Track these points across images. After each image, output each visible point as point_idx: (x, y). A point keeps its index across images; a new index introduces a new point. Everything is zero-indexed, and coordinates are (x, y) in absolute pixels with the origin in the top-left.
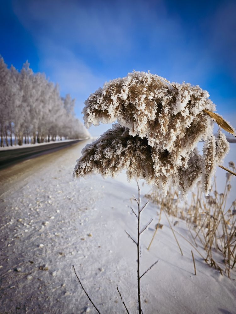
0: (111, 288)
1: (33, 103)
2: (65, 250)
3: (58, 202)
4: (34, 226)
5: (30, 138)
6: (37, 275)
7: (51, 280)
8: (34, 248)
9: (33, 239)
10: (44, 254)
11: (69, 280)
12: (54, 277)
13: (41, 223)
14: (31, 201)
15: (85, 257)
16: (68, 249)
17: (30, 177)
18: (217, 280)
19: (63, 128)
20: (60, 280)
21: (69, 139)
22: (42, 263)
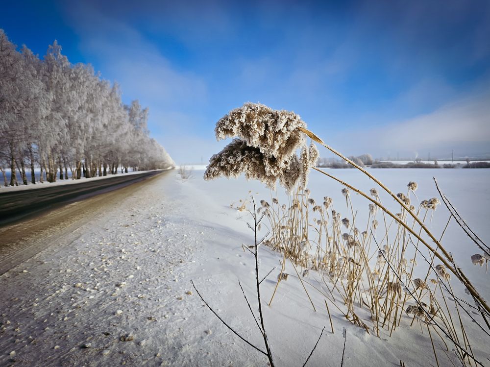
0: (222, 352)
1: (75, 114)
2: (155, 313)
3: (136, 256)
4: (102, 290)
5: (71, 170)
6: (117, 349)
7: (139, 351)
8: (107, 318)
9: (104, 306)
10: (124, 322)
11: (165, 349)
12: (144, 347)
13: (114, 285)
14: (91, 258)
15: (184, 319)
16: (160, 312)
17: (84, 226)
18: (362, 340)
19: (129, 152)
20: (152, 350)
21: (139, 170)
22: (124, 332)
